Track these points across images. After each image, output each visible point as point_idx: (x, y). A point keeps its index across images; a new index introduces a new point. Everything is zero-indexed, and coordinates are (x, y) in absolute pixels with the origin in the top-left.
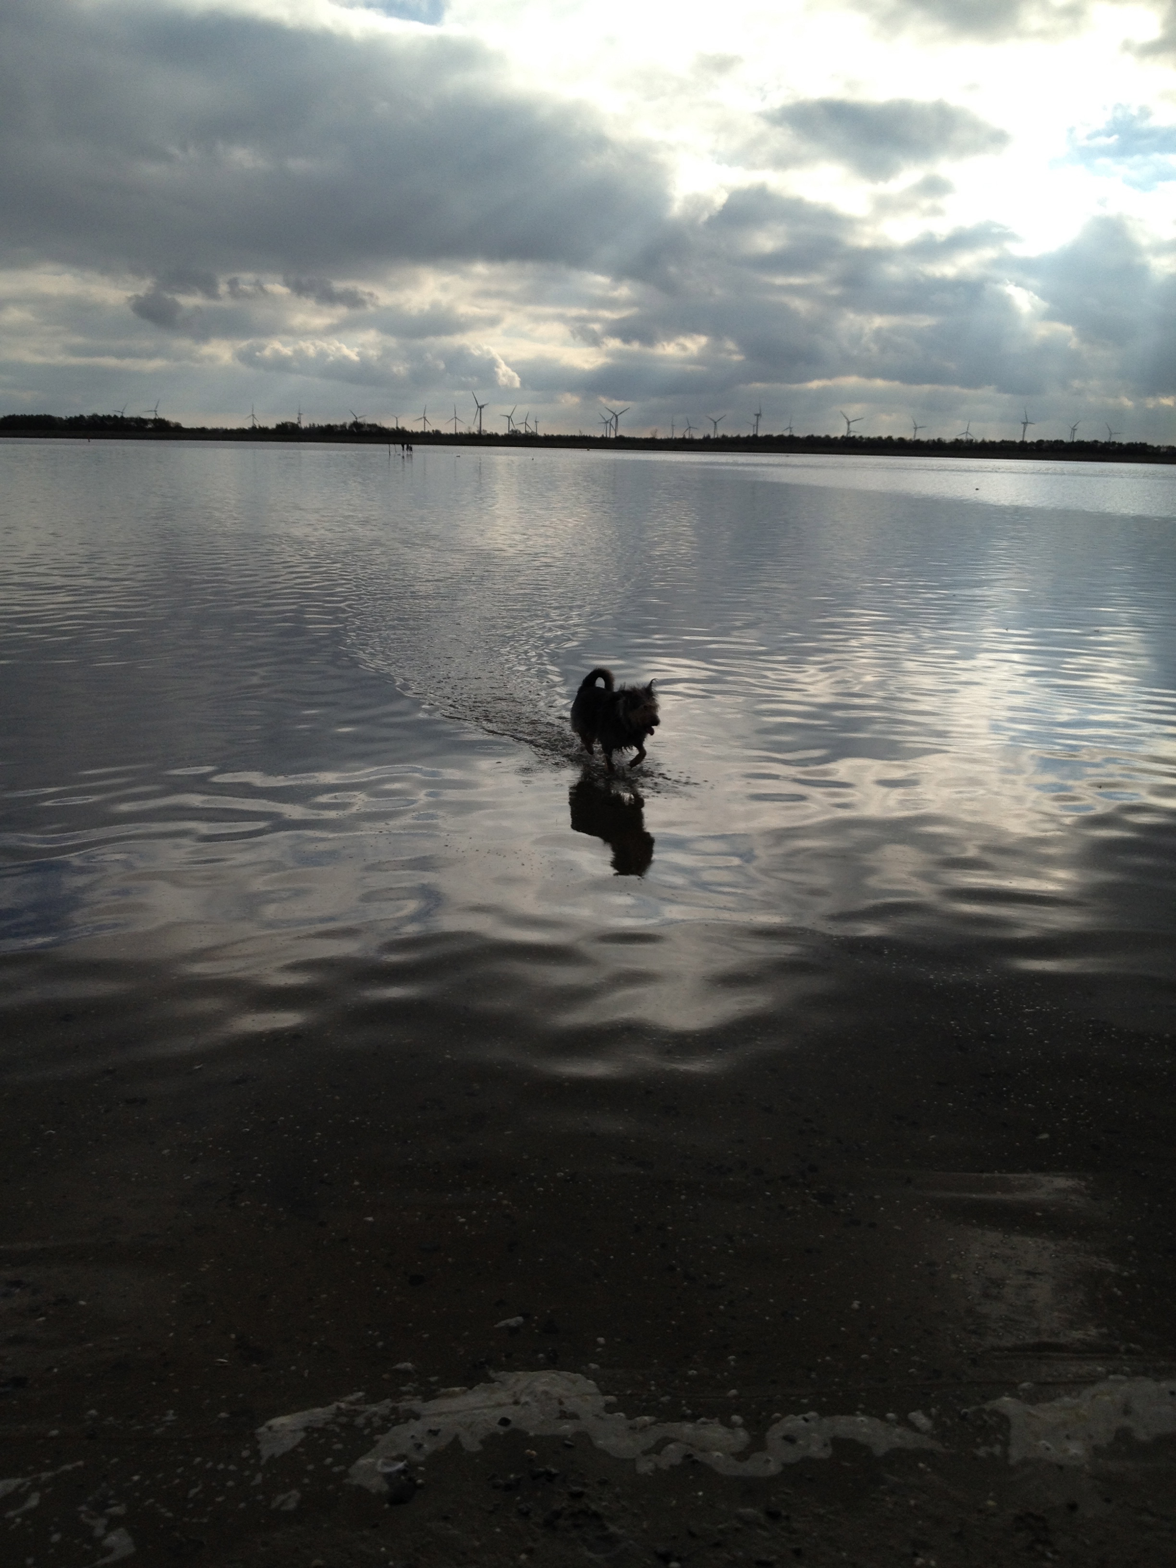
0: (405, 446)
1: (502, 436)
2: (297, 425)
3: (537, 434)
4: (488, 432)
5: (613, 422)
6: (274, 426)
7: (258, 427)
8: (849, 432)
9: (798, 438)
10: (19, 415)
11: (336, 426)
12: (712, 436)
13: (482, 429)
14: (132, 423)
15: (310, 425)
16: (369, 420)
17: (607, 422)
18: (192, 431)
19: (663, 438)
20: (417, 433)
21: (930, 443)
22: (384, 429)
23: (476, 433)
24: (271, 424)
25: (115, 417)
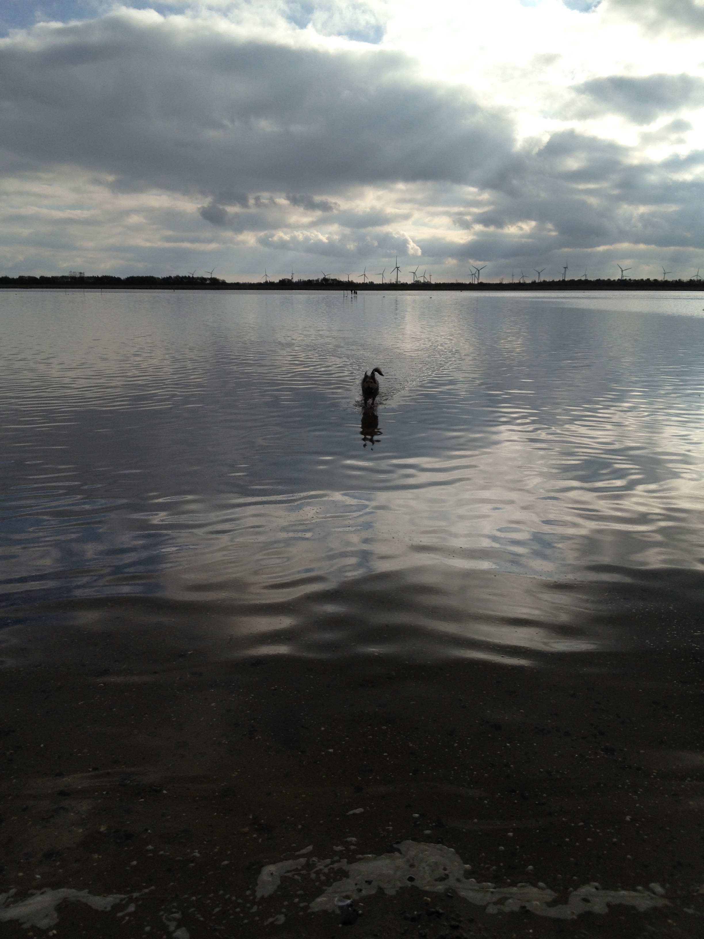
0: (353, 292)
1: (410, 284)
2: (291, 280)
3: (430, 283)
4: (402, 282)
5: (477, 275)
6: (278, 281)
7: (268, 282)
8: (622, 276)
9: (591, 281)
10: (136, 276)
11: (313, 280)
12: (537, 281)
13: (398, 280)
14: (198, 280)
15: (298, 280)
16: (332, 277)
17: (473, 275)
18: (231, 284)
19: (507, 283)
20: (360, 283)
21: (674, 282)
22: (341, 281)
23: (395, 283)
24: (276, 280)
25: (189, 277)
